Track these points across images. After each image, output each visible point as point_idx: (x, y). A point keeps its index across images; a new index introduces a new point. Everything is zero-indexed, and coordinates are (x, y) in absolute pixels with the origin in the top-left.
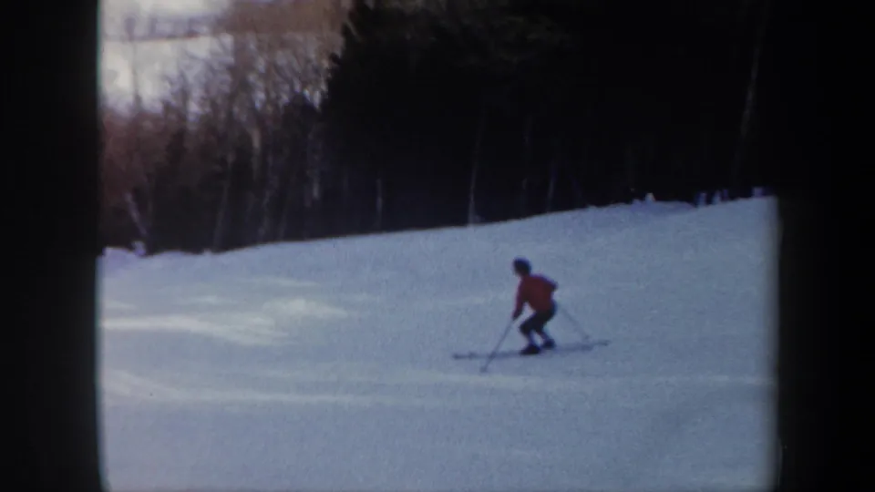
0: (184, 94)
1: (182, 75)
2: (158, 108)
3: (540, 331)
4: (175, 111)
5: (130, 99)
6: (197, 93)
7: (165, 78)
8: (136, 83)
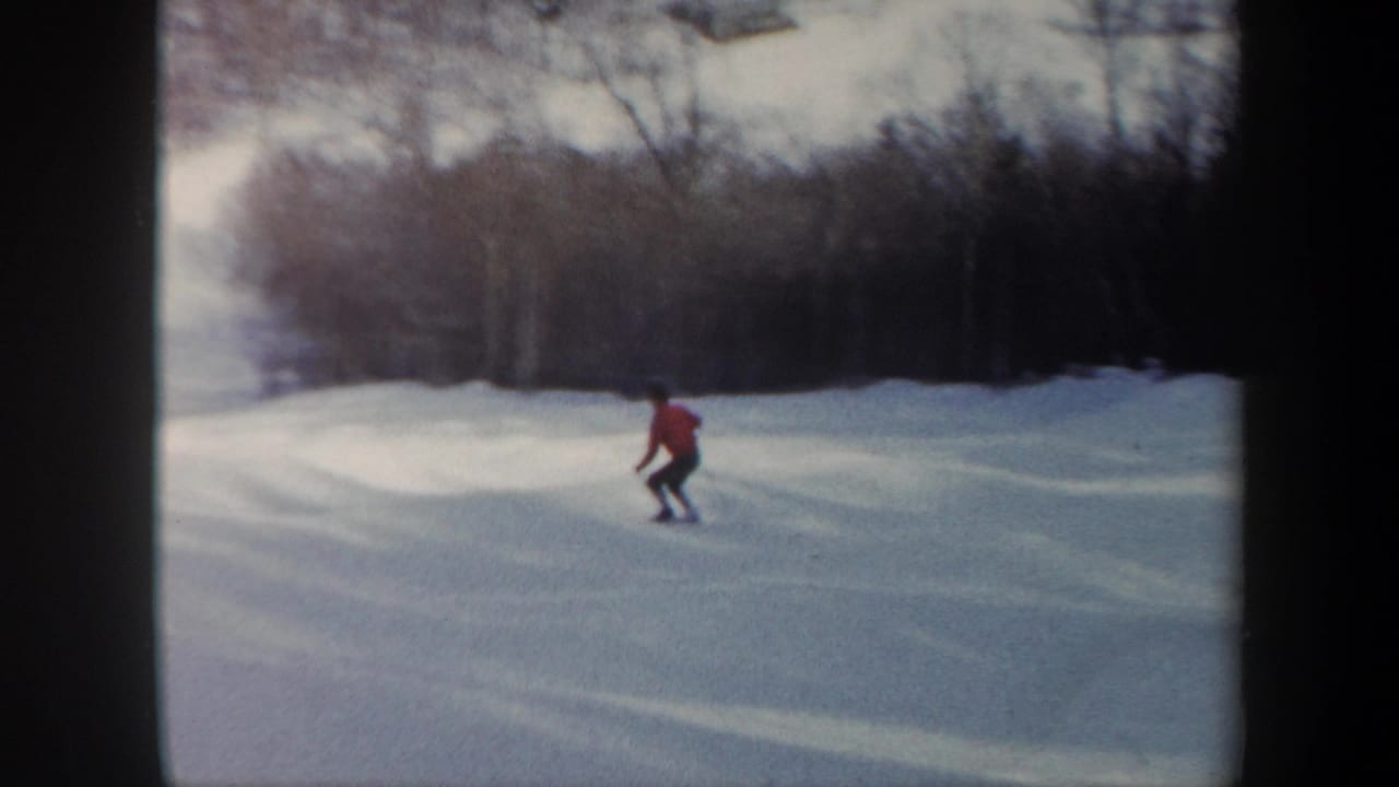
0: (1185, 123)
1: (1182, 91)
2: (1146, 143)
3: (676, 489)
4: (1170, 147)
5: (1105, 129)
6: (1205, 121)
7: (1156, 95)
8: (1113, 105)
